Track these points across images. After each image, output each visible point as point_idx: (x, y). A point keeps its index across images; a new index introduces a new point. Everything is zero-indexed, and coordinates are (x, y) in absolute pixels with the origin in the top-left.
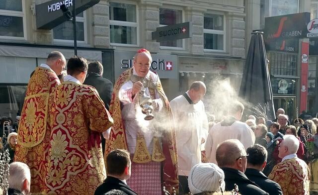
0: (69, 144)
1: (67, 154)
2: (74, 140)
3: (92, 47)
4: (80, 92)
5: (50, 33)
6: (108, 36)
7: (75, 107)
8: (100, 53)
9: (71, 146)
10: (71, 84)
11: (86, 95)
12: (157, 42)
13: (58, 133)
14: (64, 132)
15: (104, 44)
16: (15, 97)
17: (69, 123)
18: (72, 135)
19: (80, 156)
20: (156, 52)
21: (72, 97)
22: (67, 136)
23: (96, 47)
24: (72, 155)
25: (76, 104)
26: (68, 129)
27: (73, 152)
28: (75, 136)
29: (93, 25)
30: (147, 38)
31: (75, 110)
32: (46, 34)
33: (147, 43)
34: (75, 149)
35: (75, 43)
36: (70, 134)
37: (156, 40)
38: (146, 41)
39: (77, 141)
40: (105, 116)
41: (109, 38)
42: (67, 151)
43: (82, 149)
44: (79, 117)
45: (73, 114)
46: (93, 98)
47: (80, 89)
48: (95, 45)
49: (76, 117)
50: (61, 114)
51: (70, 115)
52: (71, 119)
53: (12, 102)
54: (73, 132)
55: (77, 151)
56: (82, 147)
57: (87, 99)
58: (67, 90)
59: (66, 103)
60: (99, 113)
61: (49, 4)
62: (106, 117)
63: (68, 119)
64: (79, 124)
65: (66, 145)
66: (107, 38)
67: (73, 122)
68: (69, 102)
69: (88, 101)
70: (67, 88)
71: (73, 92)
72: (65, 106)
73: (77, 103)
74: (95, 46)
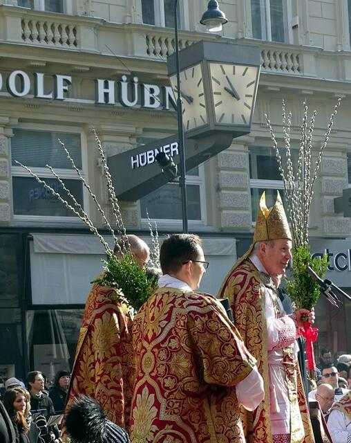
0: (158, 413)
1: (155, 433)
2: (171, 404)
3: (217, 231)
4: (183, 307)
5: (136, 208)
6: (246, 209)
7: (174, 338)
8: (232, 242)
9: (163, 417)
10: (168, 293)
11: (194, 312)
12: (345, 217)
13: (143, 392)
14: (152, 390)
15: (240, 225)
16: (63, 335)
17: (162, 370)
18: (166, 394)
19: (183, 436)
20: (343, 235)
21: (168, 319)
22: (155, 397)
23: (225, 231)
24: (165, 435)
25: (177, 333)
26: (159, 383)
27: (168, 429)
28: (171, 396)
29: (218, 189)
30: (326, 210)
31: (174, 343)
32: (128, 209)
33: (326, 219)
34: (170, 423)
35: (185, 224)
36: (162, 392)
37: (343, 214)
38: (323, 215)
39: (176, 405)
40: (234, 354)
41: (249, 213)
42: (155, 428)
43: (186, 422)
44: (182, 357)
45: (170, 353)
46: (210, 317)
47: (183, 302)
48: (223, 225)
49: (175, 357)
50: (149, 354)
51: (163, 355)
52: (164, 362)
53: (57, 342)
54: (168, 388)
55: (176, 427)
56: (185, 418)
57: (196, 319)
58: (160, 305)
59: (158, 331)
60: (222, 348)
61: (134, 153)
62: (237, 357)
63: (159, 362)
64: (181, 371)
65: (155, 414)
66: (247, 212)
67: (168, 369)
68: (163, 329)
69: (198, 324)
70: (161, 301)
71: (171, 309)
72: (155, 337)
73: (178, 330)
74: (222, 229)
